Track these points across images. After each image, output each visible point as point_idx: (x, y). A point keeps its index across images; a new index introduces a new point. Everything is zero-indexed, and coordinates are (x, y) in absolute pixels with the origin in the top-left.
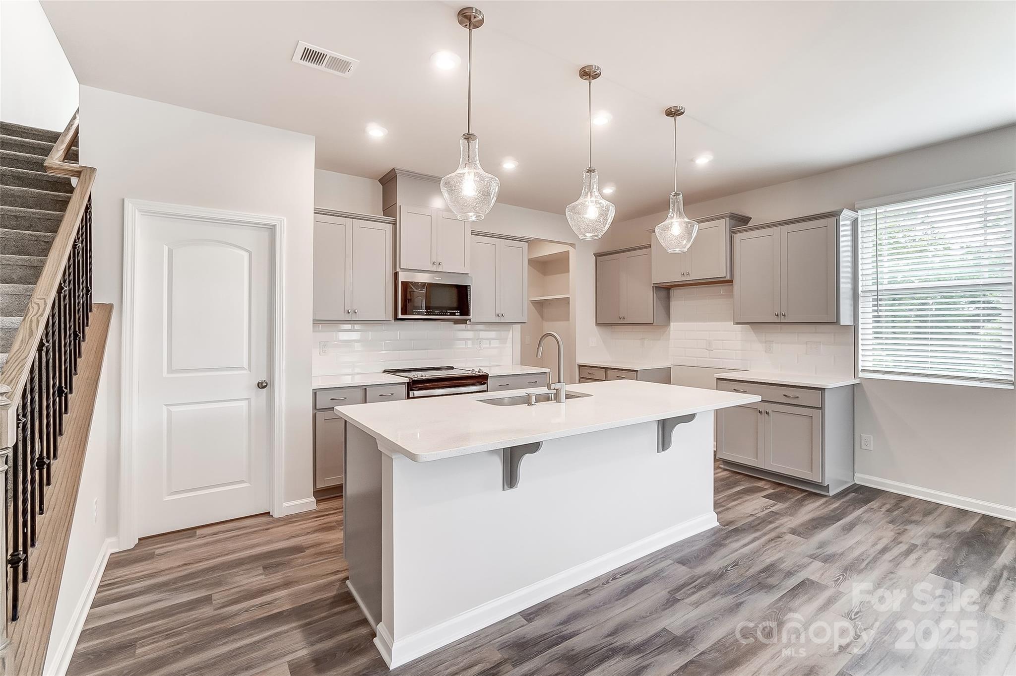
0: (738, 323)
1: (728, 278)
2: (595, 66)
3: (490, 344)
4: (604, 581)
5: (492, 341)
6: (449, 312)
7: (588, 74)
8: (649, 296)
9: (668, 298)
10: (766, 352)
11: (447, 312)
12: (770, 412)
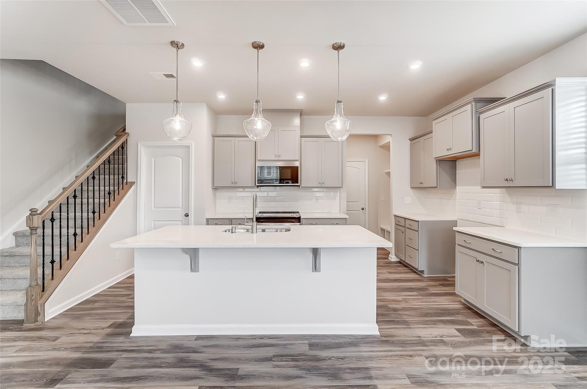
0: (484, 187)
1: (474, 151)
2: (258, 42)
4: (255, 337)
6: (285, 182)
7: (258, 47)
9: (454, 168)
10: (516, 212)
11: (284, 182)
12: (485, 262)
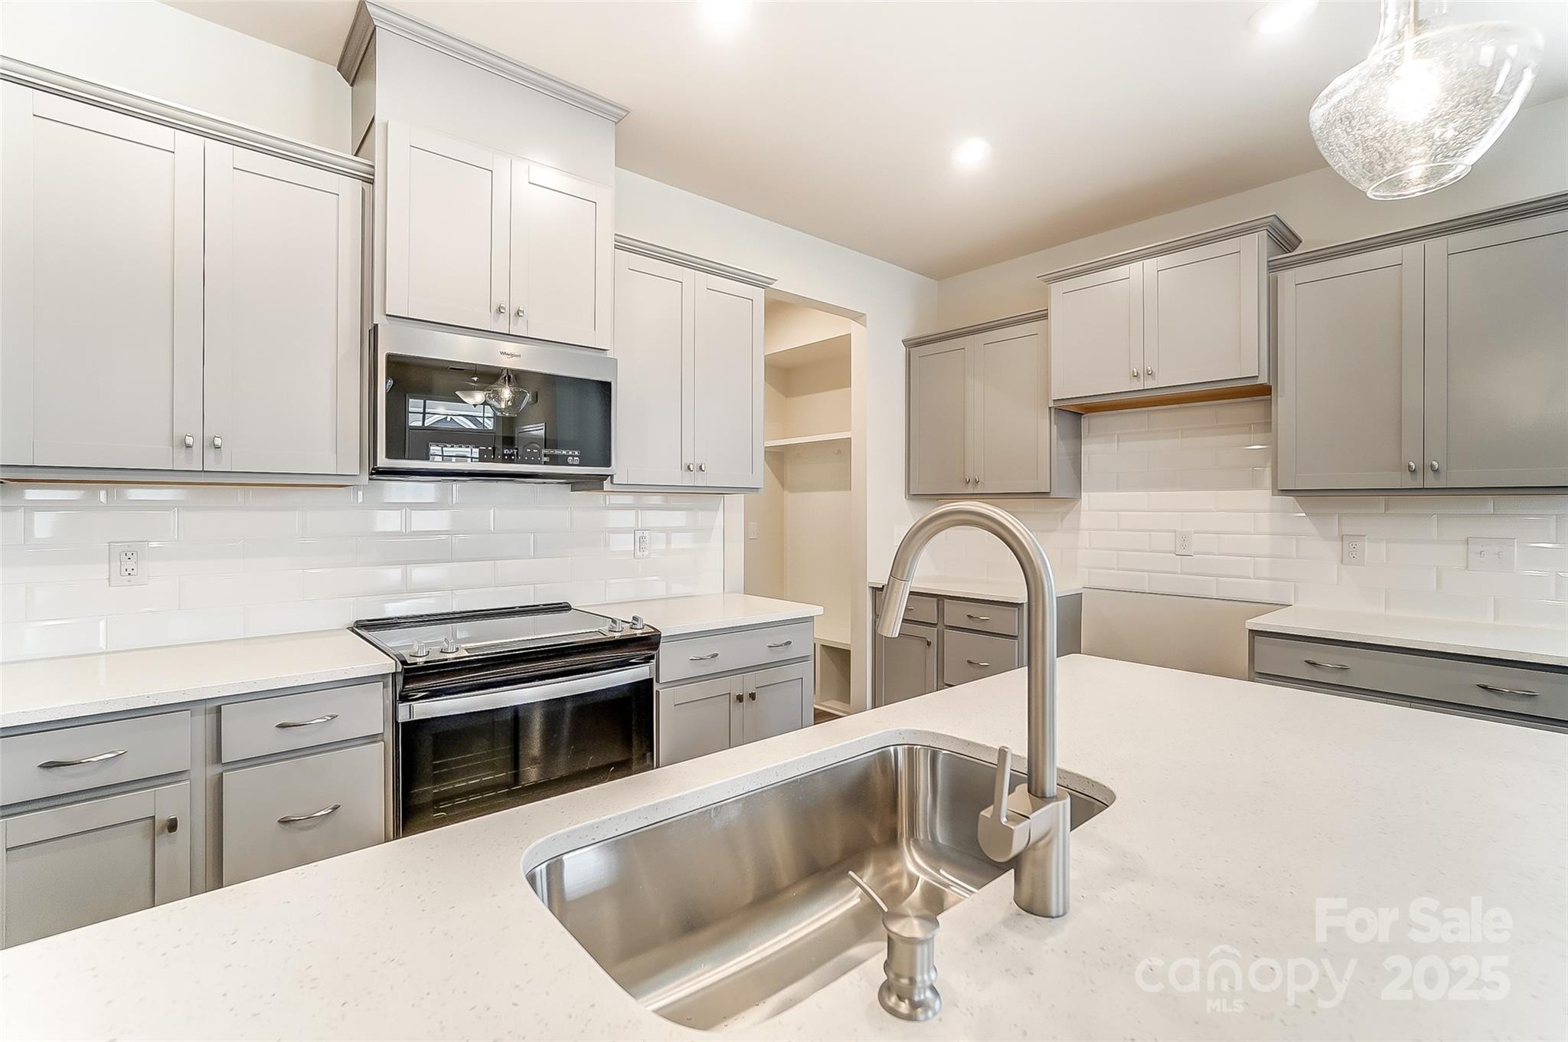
1: (1263, 380)
3: (668, 542)
5: (673, 535)
8: (1043, 429)
9: (1078, 436)
10: (1342, 562)
